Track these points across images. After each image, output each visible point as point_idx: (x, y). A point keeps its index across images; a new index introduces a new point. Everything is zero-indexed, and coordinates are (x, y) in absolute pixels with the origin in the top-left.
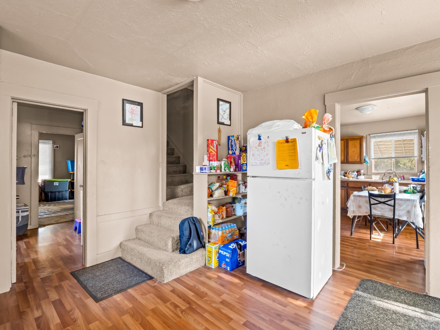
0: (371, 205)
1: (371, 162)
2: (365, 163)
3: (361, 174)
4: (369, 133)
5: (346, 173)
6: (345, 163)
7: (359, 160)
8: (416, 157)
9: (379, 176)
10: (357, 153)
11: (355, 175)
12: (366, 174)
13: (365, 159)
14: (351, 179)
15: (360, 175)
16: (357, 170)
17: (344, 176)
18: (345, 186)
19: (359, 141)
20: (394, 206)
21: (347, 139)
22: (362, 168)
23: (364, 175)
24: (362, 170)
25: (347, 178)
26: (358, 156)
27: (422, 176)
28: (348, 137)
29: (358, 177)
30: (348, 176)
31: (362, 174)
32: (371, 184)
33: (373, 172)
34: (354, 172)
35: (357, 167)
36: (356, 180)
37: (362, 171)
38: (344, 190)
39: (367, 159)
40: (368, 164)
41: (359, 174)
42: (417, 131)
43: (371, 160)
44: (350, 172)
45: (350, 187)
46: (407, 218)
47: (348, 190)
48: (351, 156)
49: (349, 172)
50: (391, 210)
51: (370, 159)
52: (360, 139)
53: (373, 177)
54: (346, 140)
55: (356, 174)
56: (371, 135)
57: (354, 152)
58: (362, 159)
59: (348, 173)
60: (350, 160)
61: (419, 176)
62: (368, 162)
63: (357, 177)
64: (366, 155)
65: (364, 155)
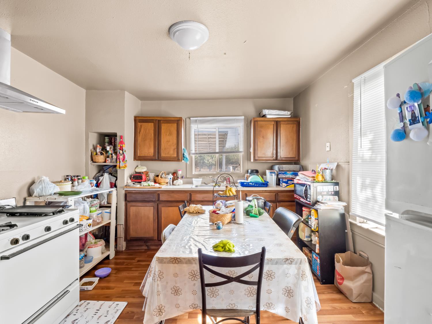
0: (204, 285)
1: (191, 158)
2: (183, 159)
3: (178, 176)
4: (189, 116)
5: (158, 176)
6: (155, 160)
7: (176, 156)
8: (240, 152)
9: (201, 179)
10: (173, 143)
11: (171, 179)
12: (185, 177)
13: (183, 154)
14: (164, 187)
15: (178, 178)
16: (173, 171)
17: (155, 182)
18: (154, 200)
19: (176, 124)
20: (259, 283)
21: (159, 121)
22: (180, 167)
23: (182, 177)
24: (180, 170)
25: (157, 185)
26: (174, 149)
27: (251, 179)
28: (160, 117)
29: (175, 182)
30: (160, 180)
31: (180, 177)
32: (192, 194)
33: (193, 174)
34: (168, 174)
35: (172, 166)
36: (171, 187)
37: (180, 173)
38: (152, 208)
39: (186, 155)
40: (188, 163)
41: (176, 178)
42: (243, 117)
43: (191, 155)
44: (164, 175)
45: (162, 201)
46: (287, 310)
47: (160, 206)
48: (165, 149)
49: (162, 174)
50: (250, 293)
51: (189, 154)
52: (178, 121)
53: (194, 182)
54: (157, 121)
55: (172, 177)
56: (191, 119)
57: (168, 141)
58: (180, 154)
59: (160, 177)
60: (163, 155)
61: (247, 179)
62: (188, 158)
63: (173, 183)
64: (185, 148)
65: (183, 147)
